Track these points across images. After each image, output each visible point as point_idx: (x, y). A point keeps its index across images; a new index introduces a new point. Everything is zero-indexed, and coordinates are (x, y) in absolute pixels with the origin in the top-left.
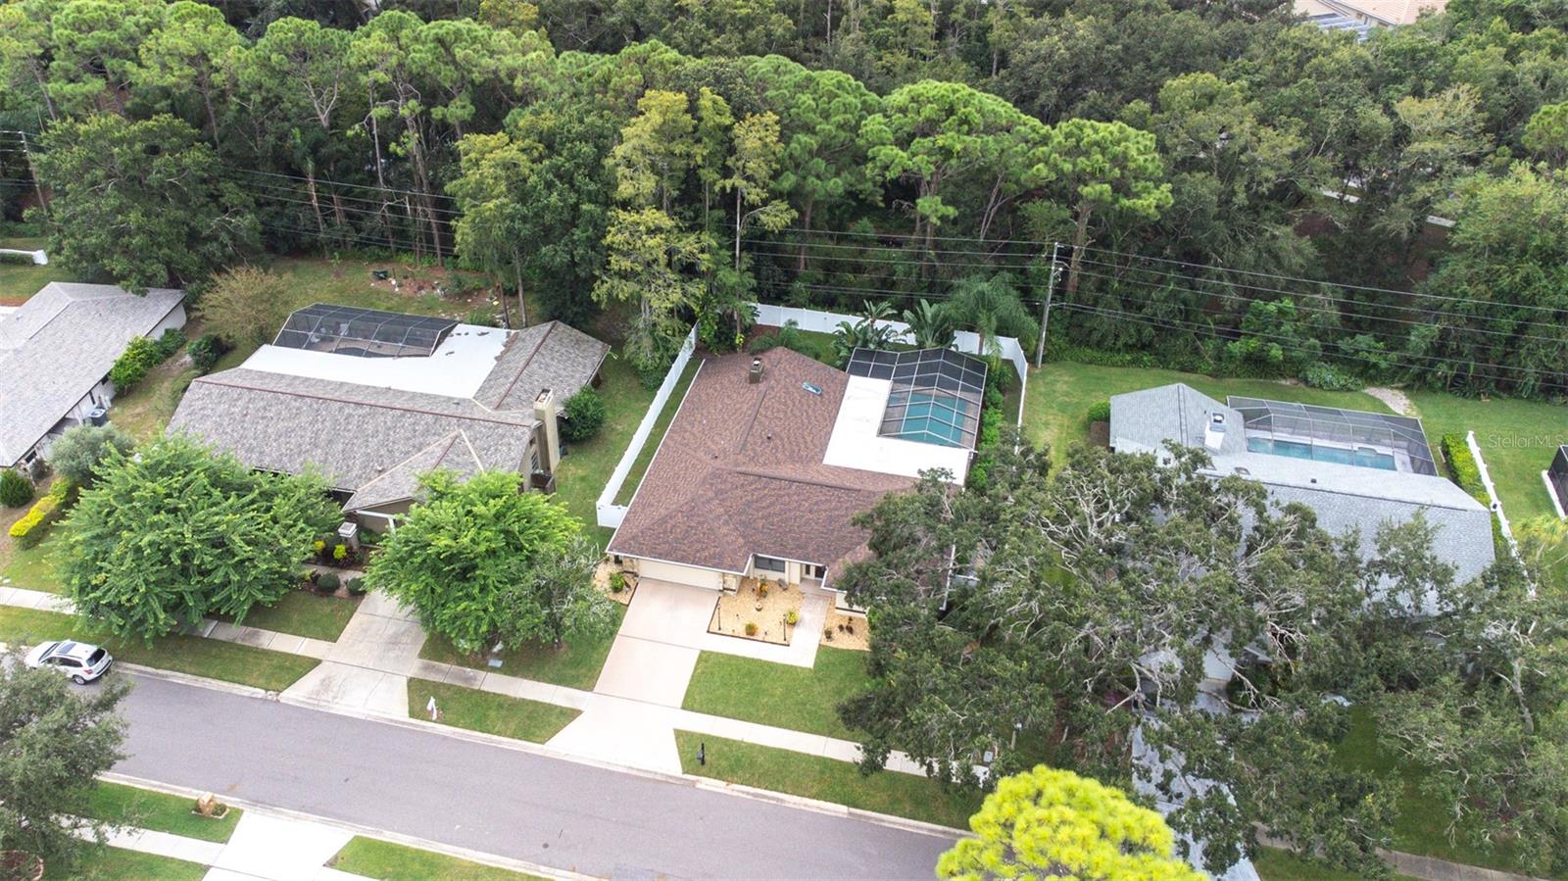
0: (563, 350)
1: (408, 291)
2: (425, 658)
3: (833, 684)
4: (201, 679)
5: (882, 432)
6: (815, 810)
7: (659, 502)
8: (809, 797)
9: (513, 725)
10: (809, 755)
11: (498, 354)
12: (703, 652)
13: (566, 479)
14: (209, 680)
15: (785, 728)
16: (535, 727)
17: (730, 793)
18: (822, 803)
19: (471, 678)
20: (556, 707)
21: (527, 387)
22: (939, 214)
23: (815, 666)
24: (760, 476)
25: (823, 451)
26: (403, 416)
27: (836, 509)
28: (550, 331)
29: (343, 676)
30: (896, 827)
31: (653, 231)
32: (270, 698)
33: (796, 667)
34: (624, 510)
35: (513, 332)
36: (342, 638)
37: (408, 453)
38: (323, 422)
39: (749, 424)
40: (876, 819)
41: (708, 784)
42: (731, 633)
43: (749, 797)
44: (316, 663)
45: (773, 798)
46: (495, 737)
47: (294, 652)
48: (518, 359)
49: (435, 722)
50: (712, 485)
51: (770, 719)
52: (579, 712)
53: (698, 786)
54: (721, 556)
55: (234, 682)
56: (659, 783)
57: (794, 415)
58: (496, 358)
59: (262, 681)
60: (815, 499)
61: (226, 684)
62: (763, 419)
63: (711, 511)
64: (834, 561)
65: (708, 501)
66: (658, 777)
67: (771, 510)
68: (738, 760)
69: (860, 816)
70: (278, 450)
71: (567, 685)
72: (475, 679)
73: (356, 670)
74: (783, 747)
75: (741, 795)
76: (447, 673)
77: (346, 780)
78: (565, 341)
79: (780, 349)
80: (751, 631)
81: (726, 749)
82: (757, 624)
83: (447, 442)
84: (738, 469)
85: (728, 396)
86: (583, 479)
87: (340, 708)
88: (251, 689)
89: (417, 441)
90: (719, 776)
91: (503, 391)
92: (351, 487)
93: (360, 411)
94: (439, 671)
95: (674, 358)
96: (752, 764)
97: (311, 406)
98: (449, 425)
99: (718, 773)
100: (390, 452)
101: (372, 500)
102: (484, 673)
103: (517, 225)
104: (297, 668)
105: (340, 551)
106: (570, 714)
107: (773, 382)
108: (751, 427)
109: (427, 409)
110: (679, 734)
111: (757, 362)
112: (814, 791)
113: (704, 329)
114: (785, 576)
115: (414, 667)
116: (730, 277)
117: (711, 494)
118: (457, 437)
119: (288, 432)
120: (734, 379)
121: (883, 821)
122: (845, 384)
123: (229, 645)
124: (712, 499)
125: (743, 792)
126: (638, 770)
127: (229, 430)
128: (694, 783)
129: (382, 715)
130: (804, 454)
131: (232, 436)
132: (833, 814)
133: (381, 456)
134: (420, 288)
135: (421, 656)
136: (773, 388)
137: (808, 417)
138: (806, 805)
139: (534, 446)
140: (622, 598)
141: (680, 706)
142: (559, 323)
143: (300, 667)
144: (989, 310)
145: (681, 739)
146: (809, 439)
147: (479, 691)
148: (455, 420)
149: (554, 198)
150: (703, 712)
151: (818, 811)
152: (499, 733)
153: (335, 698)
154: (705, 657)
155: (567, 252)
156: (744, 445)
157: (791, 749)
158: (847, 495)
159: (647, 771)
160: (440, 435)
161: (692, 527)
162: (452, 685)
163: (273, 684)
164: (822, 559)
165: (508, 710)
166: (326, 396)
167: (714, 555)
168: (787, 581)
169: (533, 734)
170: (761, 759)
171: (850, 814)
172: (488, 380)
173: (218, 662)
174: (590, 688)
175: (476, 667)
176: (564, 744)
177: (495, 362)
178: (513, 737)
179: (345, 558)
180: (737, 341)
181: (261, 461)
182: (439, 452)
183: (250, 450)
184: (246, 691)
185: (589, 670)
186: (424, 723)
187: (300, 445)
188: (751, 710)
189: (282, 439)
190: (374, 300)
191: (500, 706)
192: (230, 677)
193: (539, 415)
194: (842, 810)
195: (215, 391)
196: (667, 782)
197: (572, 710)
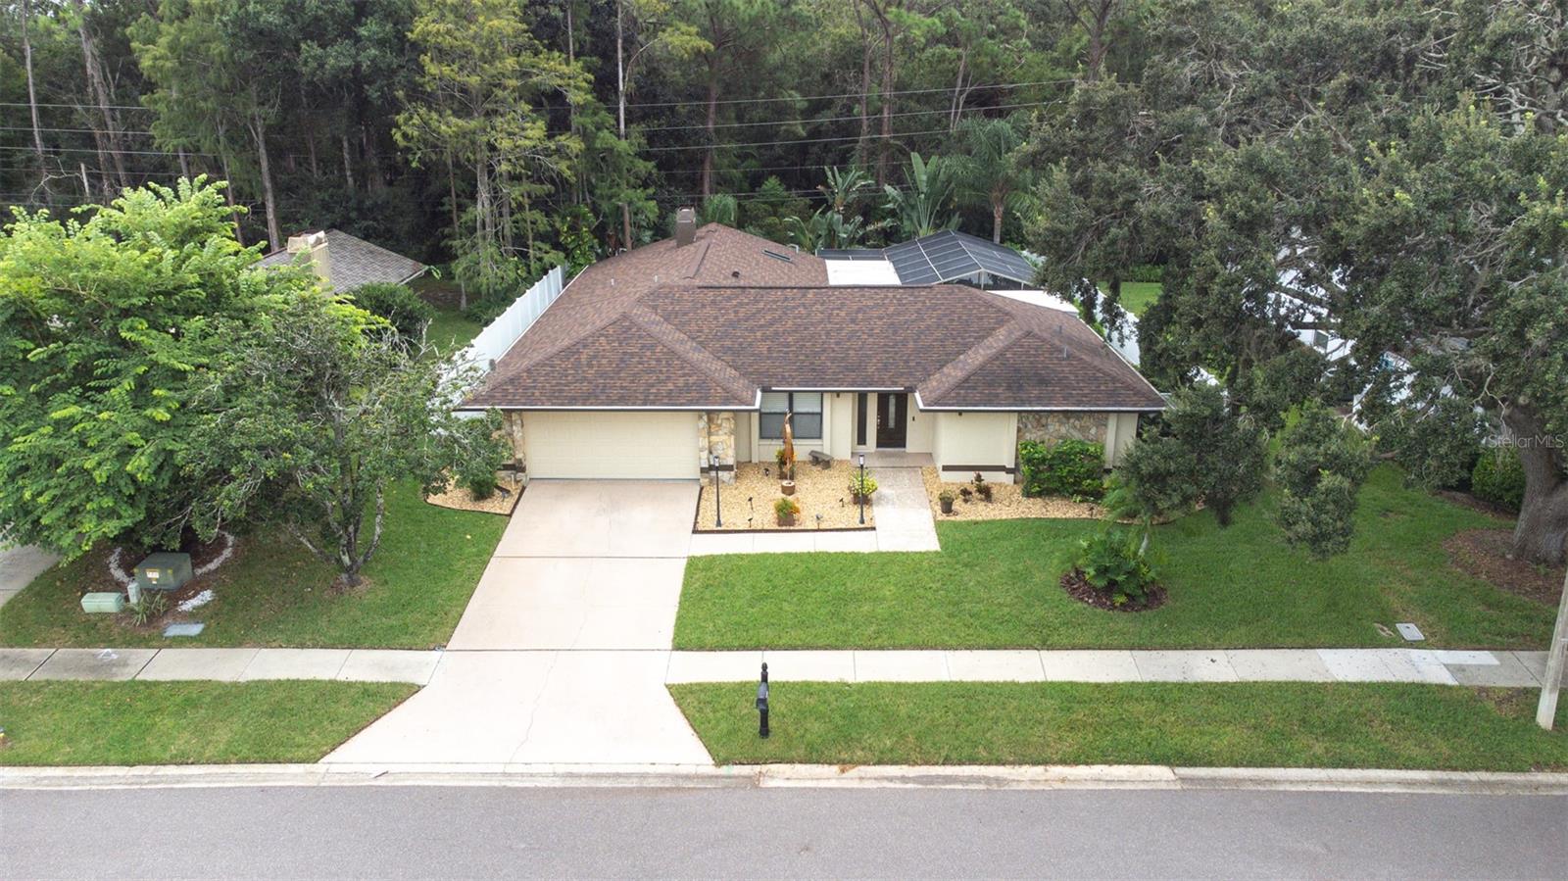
3: (999, 567)
8: (1063, 762)
10: (1014, 684)
12: (694, 559)
15: (934, 648)
16: (290, 733)
17: (856, 784)
18: (1101, 771)
19: (112, 664)
20: (350, 685)
23: (944, 545)
24: (744, 288)
30: (1316, 788)
33: (904, 553)
42: (747, 527)
43: (910, 786)
45: (978, 780)
46: (171, 771)
52: (413, 689)
53: (771, 785)
60: (855, 306)
66: (652, 784)
67: (777, 328)
68: (851, 716)
69: (1213, 780)
72: (120, 664)
75: (889, 784)
76: (41, 663)
80: (787, 518)
81: (811, 701)
94: (15, 662)
96: (889, 719)
99: (814, 751)
102: (151, 652)
106: (390, 695)
110: (682, 695)
112: (1068, 748)
114: (825, 446)
121: (1275, 784)
122: (822, 263)
125: (890, 779)
126: (595, 776)
128: (753, 782)
132: (1142, 787)
138: (1063, 781)
140: (494, 505)
141: (670, 646)
145: (691, 702)
147: (133, 684)
150: (730, 649)
151: (1102, 786)
154: (698, 569)
159: (618, 776)
161: (632, 355)
162: (49, 683)
164: (901, 380)
165: (213, 707)
167: (687, 387)
168: (827, 451)
169: (285, 747)
171: (1183, 779)
174: (441, 645)
175: (129, 644)
176: (378, 754)
178: (222, 758)
185: (433, 615)
191: (191, 703)
194: (1160, 773)
196: (679, 789)
197: (393, 684)
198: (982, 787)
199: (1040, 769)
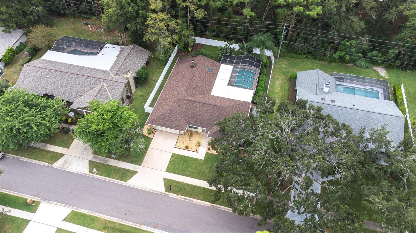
0: (136, 54)
1: (94, 30)
2: (94, 154)
3: (209, 165)
4: (30, 159)
5: (229, 84)
6: (201, 204)
7: (162, 108)
8: (200, 200)
9: (118, 176)
10: (201, 187)
11: (117, 55)
12: (173, 154)
13: (137, 95)
14: (32, 160)
16: (124, 176)
17: (178, 198)
18: (203, 202)
19: (106, 161)
20: (130, 170)
21: (125, 67)
22: (250, 15)
23: (204, 158)
24: (191, 101)
25: (211, 91)
26: (87, 78)
27: (213, 112)
28: (133, 48)
29: (71, 159)
30: (224, 210)
31: (162, 20)
32: (50, 166)
33: (199, 159)
34: (152, 109)
35: (122, 47)
36: (71, 147)
37: (89, 90)
38: (64, 80)
39: (190, 82)
40: (219, 207)
41: (172, 195)
42: (181, 148)
43: (183, 199)
44: (63, 155)
46: (113, 179)
47: (57, 151)
48: (123, 57)
49: (96, 174)
50: (177, 103)
51: (191, 175)
52: (137, 172)
53: (170, 196)
54: (179, 126)
55: (39, 161)
56: (158, 195)
57: (203, 79)
58: (117, 56)
59: (47, 161)
60: (207, 109)
61: (37, 161)
62: (194, 81)
63: (176, 112)
64: (211, 128)
65: (176, 109)
66: (158, 193)
67: (194, 112)
68: (181, 188)
70: (51, 88)
71: (133, 164)
72: (108, 161)
73: (74, 158)
74: (194, 184)
75: (181, 199)
76: (100, 159)
77: (70, 193)
78: (137, 51)
79: (201, 56)
80: (187, 147)
81: (178, 184)
82: (189, 146)
83: (100, 87)
84: (185, 98)
85: (184, 72)
86: (142, 96)
87: (70, 170)
88: (44, 163)
89: (91, 86)
90: (175, 193)
91: (117, 69)
92: (72, 100)
93: (75, 76)
94: (98, 158)
95: (170, 56)
96: (185, 189)
97: (60, 74)
98: (100, 82)
99: (175, 192)
100: (84, 90)
101: (78, 106)
102: (111, 160)
103: (119, 17)
104: (57, 157)
105: (70, 120)
106: (134, 173)
107: (198, 67)
108: (190, 84)
109: (94, 76)
110: (165, 180)
111: (193, 62)
112: (201, 198)
113: (180, 46)
114: (198, 130)
115: (90, 157)
116: (186, 33)
117: (177, 106)
118: (103, 86)
119: (54, 82)
120: (186, 65)
121: (220, 208)
122: (219, 67)
123: (38, 149)
124: (177, 108)
125: (182, 198)
126: (153, 190)
127: (36, 81)
128: (168, 195)
129: (81, 172)
130: (205, 92)
131: (37, 83)
132: (206, 205)
133: (81, 91)
134: (97, 29)
135: (93, 153)
136: (197, 70)
137: (207, 79)
138: (199, 202)
139: (127, 87)
140: (151, 136)
141: (165, 171)
142: (136, 45)
143: (58, 156)
144: (263, 45)
145: (165, 181)
146: (207, 87)
147: (109, 165)
148: (102, 80)
149: (130, 8)
150: (172, 173)
151: (202, 204)
152: (114, 178)
153: (68, 166)
154: (174, 155)
155: (135, 26)
156: (187, 90)
157: (196, 185)
158: (216, 108)
159: (155, 191)
160: (98, 84)
161: (171, 117)
162: (101, 163)
163: (51, 162)
164: (208, 127)
165: (117, 171)
166: (65, 71)
167: (177, 126)
168: (198, 131)
169: (123, 179)
170: (187, 188)
171: (211, 205)
172: (114, 64)
173: (35, 154)
174: (140, 165)
175: (108, 158)
176: (133, 182)
177: (116, 58)
178: (118, 179)
179: (71, 122)
180: (189, 50)
181: (46, 91)
182: (97, 91)
183: (43, 88)
184: (43, 163)
185: (140, 159)
186: (93, 175)
187: (57, 87)
188: (185, 172)
189: (52, 85)
190: (83, 32)
192: (38, 159)
193: (127, 79)
194: (209, 204)
195: (32, 68)
196: (160, 194)
197: (135, 171)
198: (190, 201)
199: (197, 200)
